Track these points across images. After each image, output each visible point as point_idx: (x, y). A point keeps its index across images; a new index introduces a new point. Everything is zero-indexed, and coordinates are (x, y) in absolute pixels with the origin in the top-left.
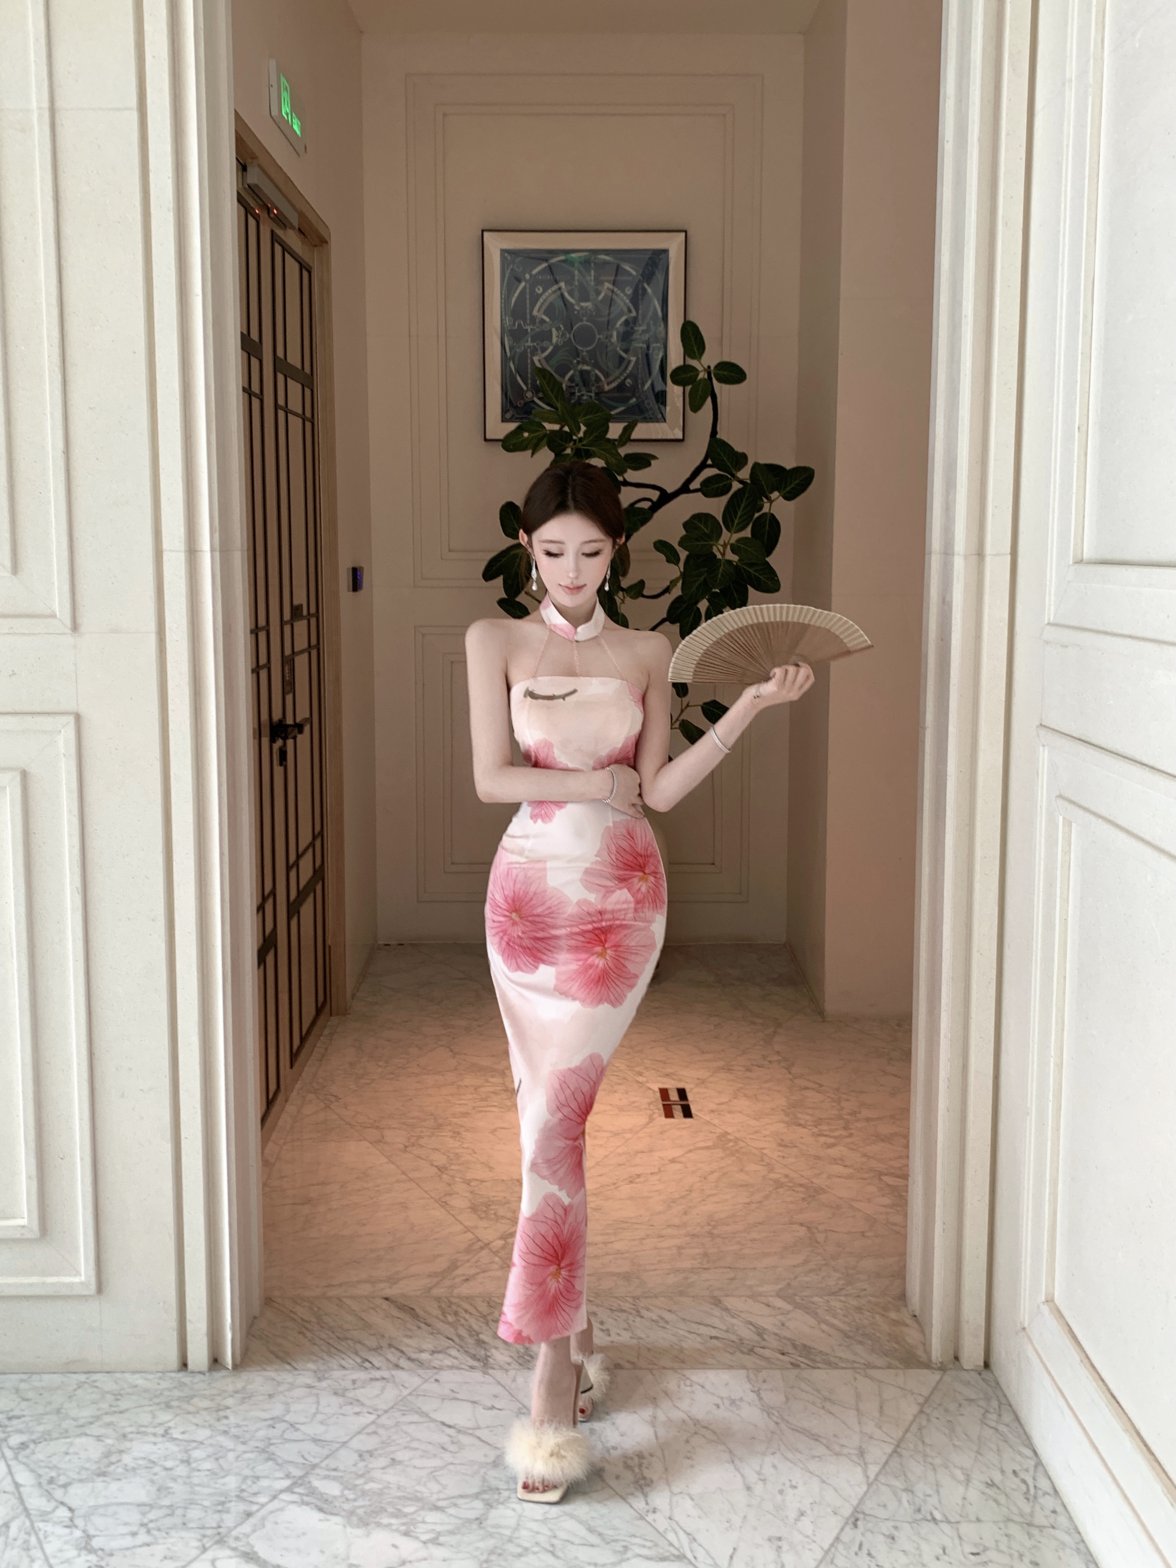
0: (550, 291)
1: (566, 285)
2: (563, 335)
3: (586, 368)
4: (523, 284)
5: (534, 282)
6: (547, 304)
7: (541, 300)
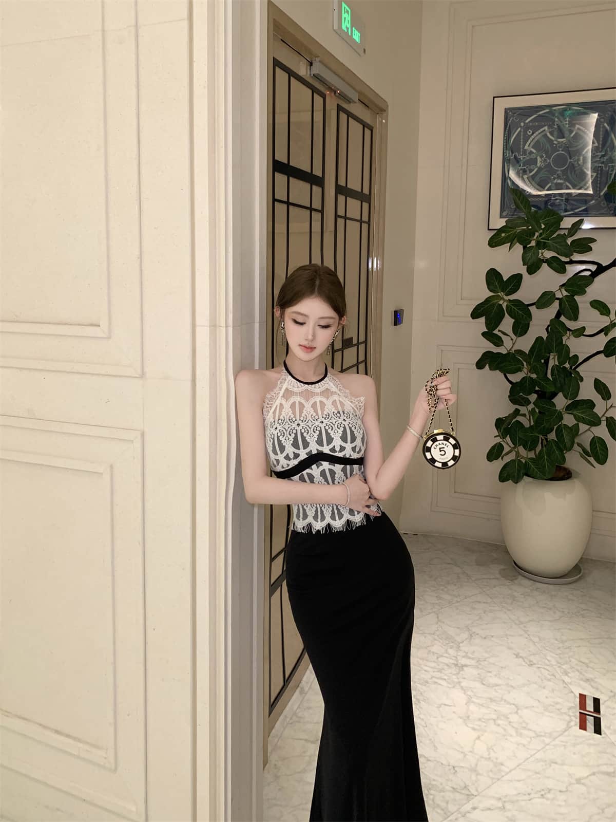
0: (537, 133)
1: (548, 128)
2: (545, 160)
3: (559, 181)
4: (519, 129)
5: (527, 128)
6: (534, 141)
7: (531, 139)
